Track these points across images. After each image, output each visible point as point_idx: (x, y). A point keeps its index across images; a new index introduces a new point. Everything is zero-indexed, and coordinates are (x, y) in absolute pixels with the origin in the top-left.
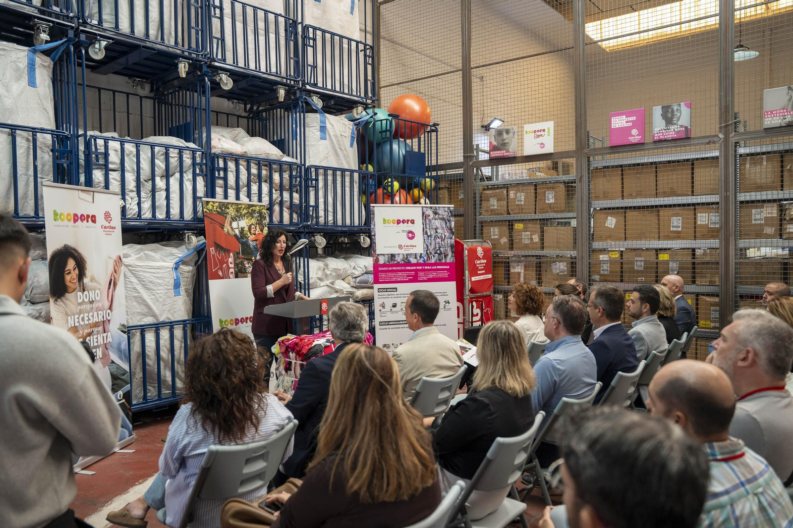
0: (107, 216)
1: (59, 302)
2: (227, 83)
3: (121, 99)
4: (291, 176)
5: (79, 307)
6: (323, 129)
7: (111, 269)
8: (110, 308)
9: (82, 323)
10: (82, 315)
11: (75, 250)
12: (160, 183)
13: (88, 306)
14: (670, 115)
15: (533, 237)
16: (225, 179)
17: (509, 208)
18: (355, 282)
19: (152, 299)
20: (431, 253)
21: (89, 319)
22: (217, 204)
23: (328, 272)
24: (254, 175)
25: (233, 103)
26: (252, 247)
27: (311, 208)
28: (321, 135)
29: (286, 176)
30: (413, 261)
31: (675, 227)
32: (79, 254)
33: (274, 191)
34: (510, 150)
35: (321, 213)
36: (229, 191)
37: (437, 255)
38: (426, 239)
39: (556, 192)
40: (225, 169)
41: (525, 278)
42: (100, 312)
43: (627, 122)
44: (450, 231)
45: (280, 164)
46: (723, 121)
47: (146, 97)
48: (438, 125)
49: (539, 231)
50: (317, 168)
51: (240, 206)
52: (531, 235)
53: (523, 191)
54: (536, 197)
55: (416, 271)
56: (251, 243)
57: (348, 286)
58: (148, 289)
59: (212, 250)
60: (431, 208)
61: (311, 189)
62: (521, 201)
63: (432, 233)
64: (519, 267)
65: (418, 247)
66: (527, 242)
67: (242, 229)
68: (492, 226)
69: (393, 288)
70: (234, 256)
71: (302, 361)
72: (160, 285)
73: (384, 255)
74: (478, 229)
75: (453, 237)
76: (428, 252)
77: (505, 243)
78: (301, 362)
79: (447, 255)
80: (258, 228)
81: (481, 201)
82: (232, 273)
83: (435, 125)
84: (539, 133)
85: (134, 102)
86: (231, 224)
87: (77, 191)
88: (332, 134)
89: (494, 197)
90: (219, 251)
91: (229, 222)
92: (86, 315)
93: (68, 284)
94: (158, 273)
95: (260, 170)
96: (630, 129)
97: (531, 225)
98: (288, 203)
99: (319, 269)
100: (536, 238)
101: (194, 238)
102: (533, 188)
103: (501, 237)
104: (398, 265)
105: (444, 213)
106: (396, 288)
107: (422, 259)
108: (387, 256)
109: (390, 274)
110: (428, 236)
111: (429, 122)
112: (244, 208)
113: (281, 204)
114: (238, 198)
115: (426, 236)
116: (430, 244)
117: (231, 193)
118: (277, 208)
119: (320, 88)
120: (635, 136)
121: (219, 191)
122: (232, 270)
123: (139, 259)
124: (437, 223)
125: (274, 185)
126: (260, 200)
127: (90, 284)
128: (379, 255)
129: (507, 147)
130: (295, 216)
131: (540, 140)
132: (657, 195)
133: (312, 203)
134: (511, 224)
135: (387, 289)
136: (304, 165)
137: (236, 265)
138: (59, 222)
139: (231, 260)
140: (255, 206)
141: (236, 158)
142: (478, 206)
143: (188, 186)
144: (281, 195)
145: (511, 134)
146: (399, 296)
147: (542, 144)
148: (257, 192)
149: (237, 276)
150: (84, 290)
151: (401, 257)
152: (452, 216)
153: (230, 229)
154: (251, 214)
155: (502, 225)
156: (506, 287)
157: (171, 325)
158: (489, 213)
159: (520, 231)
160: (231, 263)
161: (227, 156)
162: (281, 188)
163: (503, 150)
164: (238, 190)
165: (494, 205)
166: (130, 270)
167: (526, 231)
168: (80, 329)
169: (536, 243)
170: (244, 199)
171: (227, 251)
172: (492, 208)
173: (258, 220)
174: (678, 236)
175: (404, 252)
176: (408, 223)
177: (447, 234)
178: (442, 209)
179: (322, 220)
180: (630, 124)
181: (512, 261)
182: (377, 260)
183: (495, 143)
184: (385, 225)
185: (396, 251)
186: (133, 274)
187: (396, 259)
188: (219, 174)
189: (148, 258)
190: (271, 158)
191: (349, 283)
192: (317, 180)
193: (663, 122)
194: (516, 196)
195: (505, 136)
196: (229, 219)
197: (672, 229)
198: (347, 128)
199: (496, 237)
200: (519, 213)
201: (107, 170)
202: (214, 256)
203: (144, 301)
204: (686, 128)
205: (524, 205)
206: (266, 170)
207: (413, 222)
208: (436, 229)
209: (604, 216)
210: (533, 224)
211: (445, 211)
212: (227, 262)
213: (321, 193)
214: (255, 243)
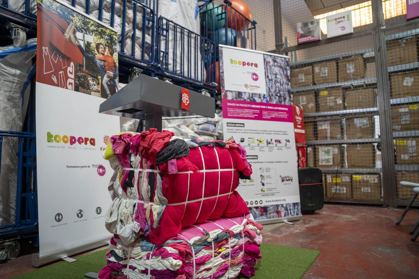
4: (144, 18)
15: (337, 100)
17: (315, 80)
18: (198, 129)
20: (272, 95)
26: (98, 65)
27: (162, 54)
29: (139, 15)
30: (258, 100)
33: (127, 25)
34: (315, 35)
35: (171, 61)
37: (277, 97)
38: (268, 81)
39: (356, 64)
41: (331, 133)
44: (286, 78)
48: (256, 23)
49: (342, 94)
50: (168, 21)
51: (88, 20)
52: (335, 99)
53: (326, 66)
54: (338, 69)
55: (261, 110)
56: (98, 61)
59: (45, 50)
60: (271, 56)
61: (162, 38)
62: (325, 73)
63: (273, 78)
64: (326, 125)
65: (262, 88)
66: (332, 104)
67: (89, 43)
68: (301, 95)
69: (241, 124)
70: (76, 67)
73: (232, 91)
75: (290, 84)
76: (270, 93)
77: (312, 107)
78: (150, 171)
79: (286, 98)
80: (107, 50)
82: (70, 84)
84: (340, 20)
86: (74, 33)
89: (302, 73)
90: (55, 54)
91: (72, 30)
97: (334, 91)
98: (140, 41)
100: (340, 101)
101: (22, 34)
102: (334, 63)
103: (308, 103)
104: (244, 102)
105: (281, 62)
106: (244, 124)
107: (265, 99)
108: (234, 93)
109: (238, 110)
110: (270, 80)
111: (250, 19)
112: (92, 25)
113: (133, 39)
115: (267, 79)
116: (272, 87)
118: (129, 42)
122: (69, 81)
124: (277, 70)
125: (127, 20)
128: (227, 91)
129: (312, 34)
130: (146, 54)
131: (341, 24)
133: (163, 48)
134: (317, 93)
135: (235, 124)
136: (157, 14)
137: (77, 77)
139: (70, 69)
140: (106, 28)
144: (134, 31)
145: (315, 24)
146: (247, 131)
147: (343, 27)
148: (109, 19)
149: (77, 89)
151: (247, 95)
152: (288, 64)
153: (72, 37)
154: (101, 34)
155: (310, 94)
156: (314, 142)
158: (298, 85)
159: (325, 97)
160: (71, 73)
162: (134, 25)
163: (309, 36)
165: (302, 79)
167: (331, 96)
169: (340, 104)
171: (67, 59)
172: (301, 81)
173: (107, 42)
175: (249, 91)
176: (252, 66)
177: (285, 80)
178: (280, 58)
179: (171, 67)
181: (320, 121)
182: (225, 97)
183: (301, 32)
184: (232, 65)
185: (242, 89)
187: (243, 96)
191: (193, 130)
192: (167, 31)
194: (321, 71)
195: (310, 26)
196: (72, 26)
199: (305, 103)
200: (323, 83)
202: (47, 57)
205: (328, 76)
207: (256, 65)
208: (276, 74)
209: (400, 78)
210: (336, 90)
211: (282, 61)
212: (65, 71)
213: (171, 45)
214: (102, 63)
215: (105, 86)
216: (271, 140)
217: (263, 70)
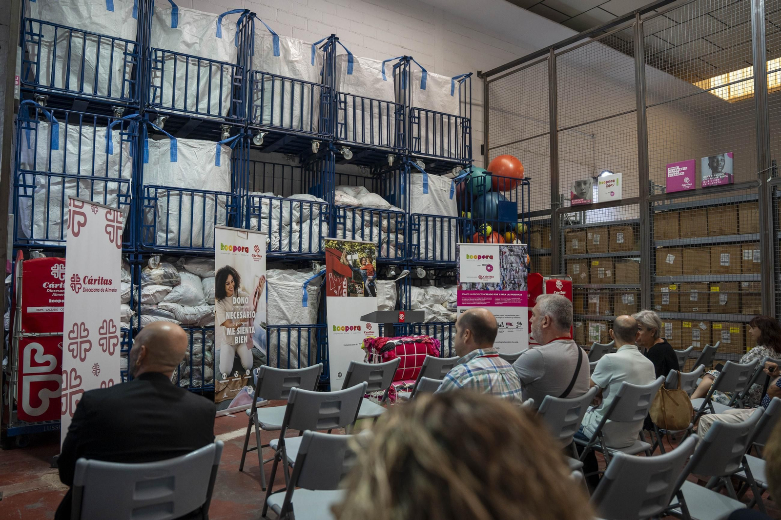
0: (257, 248)
1: (221, 302)
2: (348, 154)
3: (278, 169)
4: (397, 222)
5: (234, 307)
6: (426, 185)
7: (257, 284)
8: (255, 310)
9: (235, 318)
10: (235, 313)
11: (233, 269)
12: (295, 227)
13: (240, 307)
14: (715, 165)
15: (607, 272)
16: (344, 224)
17: (588, 247)
18: (451, 306)
19: (286, 308)
20: (506, 283)
21: (240, 316)
22: (336, 242)
23: (428, 297)
24: (367, 221)
25: (361, 168)
26: (362, 274)
27: (414, 247)
28: (424, 190)
29: (393, 221)
30: (491, 288)
31: (724, 262)
32: (236, 272)
33: (382, 233)
34: (587, 198)
35: (423, 250)
36: (347, 233)
37: (512, 284)
38: (502, 271)
39: (625, 234)
40: (345, 217)
41: (600, 308)
42: (247, 312)
43: (680, 172)
44: (523, 265)
45: (388, 212)
46: (760, 168)
47: (296, 167)
48: (530, 179)
49: (611, 266)
50: (419, 215)
51: (354, 244)
52: (605, 271)
53: (598, 233)
54: (609, 238)
55: (494, 297)
56: (362, 271)
57: (445, 309)
58: (284, 301)
59: (330, 275)
60: (507, 246)
61: (414, 231)
62: (597, 241)
63: (508, 266)
64: (596, 298)
65: (496, 277)
66: (602, 276)
67: (355, 261)
68: (574, 263)
70: (347, 280)
71: (379, 354)
72: (292, 298)
73: (466, 283)
74: (563, 265)
75: (526, 270)
76: (504, 281)
77: (584, 278)
79: (521, 285)
80: (368, 261)
81: (565, 242)
82: (345, 292)
83: (526, 179)
84: (610, 184)
85: (287, 170)
86: (346, 257)
87: (236, 232)
88: (433, 188)
89: (576, 238)
90: (336, 276)
91: (344, 256)
92: (238, 312)
93: (227, 291)
94: (292, 290)
95: (371, 217)
96: (682, 177)
97: (605, 262)
98: (394, 242)
99: (420, 294)
100: (609, 273)
101: (318, 266)
102: (606, 230)
103: (581, 273)
104: (478, 291)
105: (518, 251)
107: (499, 287)
108: (469, 284)
109: (471, 299)
110: (504, 269)
111: (522, 177)
112: (357, 246)
113: (388, 243)
114: (353, 238)
115: (502, 268)
116: (506, 275)
117: (349, 234)
118: (385, 246)
119: (423, 154)
120: (687, 184)
121: (339, 232)
122: (344, 290)
123: (279, 279)
124: (513, 259)
125: (382, 229)
126: (371, 240)
127: (242, 292)
128: (462, 283)
129: (584, 196)
130: (399, 252)
131: (611, 189)
132: (708, 235)
133: (415, 242)
134: (589, 261)
136: (409, 213)
137: (349, 287)
138: (224, 251)
139: (344, 283)
140: (367, 244)
141: (353, 209)
142: (563, 246)
143: (316, 229)
144: (388, 236)
145: (588, 185)
147: (612, 192)
148: (369, 234)
149: (349, 295)
150: (238, 297)
151: (481, 285)
152: (525, 253)
153: (345, 260)
154: (363, 250)
155: (582, 262)
156: (584, 316)
157: (299, 328)
158: (572, 252)
159: (596, 267)
160: (345, 285)
161: (347, 207)
162: (389, 231)
163: (582, 198)
164: (354, 232)
166: (272, 287)
167: (601, 267)
168: (233, 321)
169: (609, 277)
170: (358, 239)
171: (342, 277)
172: (574, 247)
174: (726, 270)
175: (482, 281)
176: (487, 258)
178: (517, 247)
179: (423, 256)
180: (683, 173)
181: (590, 294)
182: (461, 287)
183: (575, 193)
185: (476, 280)
186: (274, 289)
187: (476, 287)
188: (340, 221)
189: (285, 279)
190: (381, 208)
191: (446, 307)
192: (419, 225)
193: (710, 171)
194: (593, 237)
195: (583, 186)
196: (345, 252)
197: (722, 264)
198: (447, 184)
199: (577, 272)
200: (595, 252)
201: (260, 218)
202: (331, 279)
203: (281, 309)
204: (729, 175)
205: (600, 244)
206: (377, 217)
207: (491, 257)
208: (511, 263)
209: (664, 253)
210: (606, 261)
211: (520, 249)
212: (342, 285)
213: (423, 235)
214: (365, 271)
215: (367, 287)
216: (502, 323)
217: (499, 261)
